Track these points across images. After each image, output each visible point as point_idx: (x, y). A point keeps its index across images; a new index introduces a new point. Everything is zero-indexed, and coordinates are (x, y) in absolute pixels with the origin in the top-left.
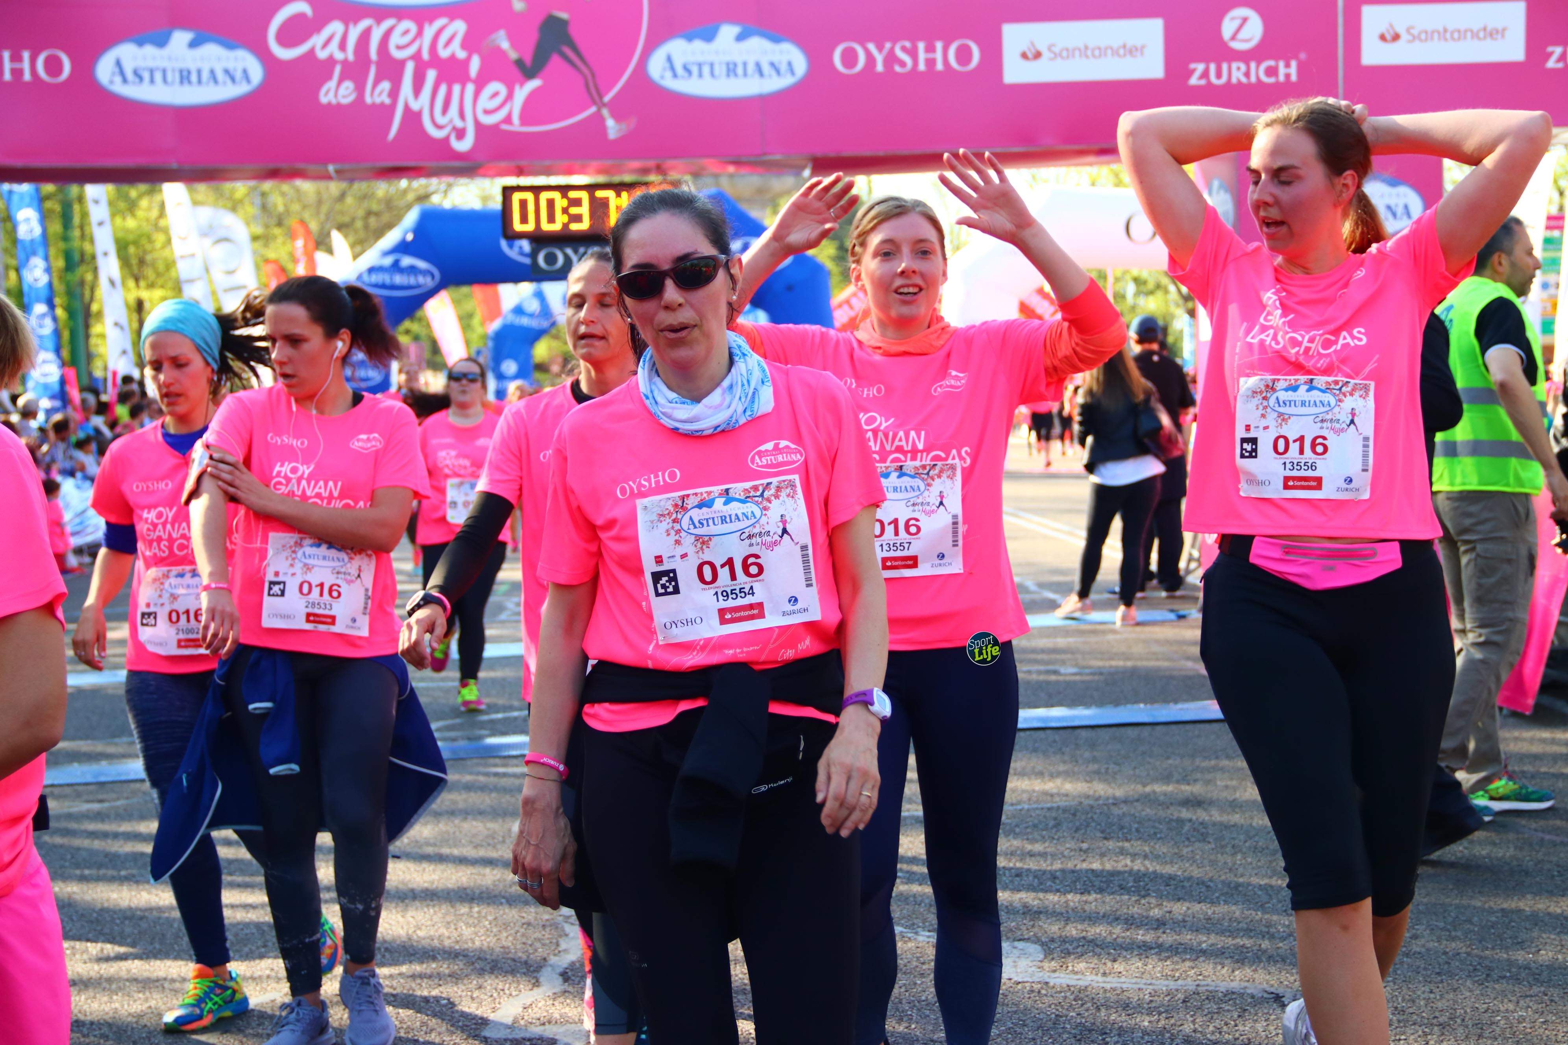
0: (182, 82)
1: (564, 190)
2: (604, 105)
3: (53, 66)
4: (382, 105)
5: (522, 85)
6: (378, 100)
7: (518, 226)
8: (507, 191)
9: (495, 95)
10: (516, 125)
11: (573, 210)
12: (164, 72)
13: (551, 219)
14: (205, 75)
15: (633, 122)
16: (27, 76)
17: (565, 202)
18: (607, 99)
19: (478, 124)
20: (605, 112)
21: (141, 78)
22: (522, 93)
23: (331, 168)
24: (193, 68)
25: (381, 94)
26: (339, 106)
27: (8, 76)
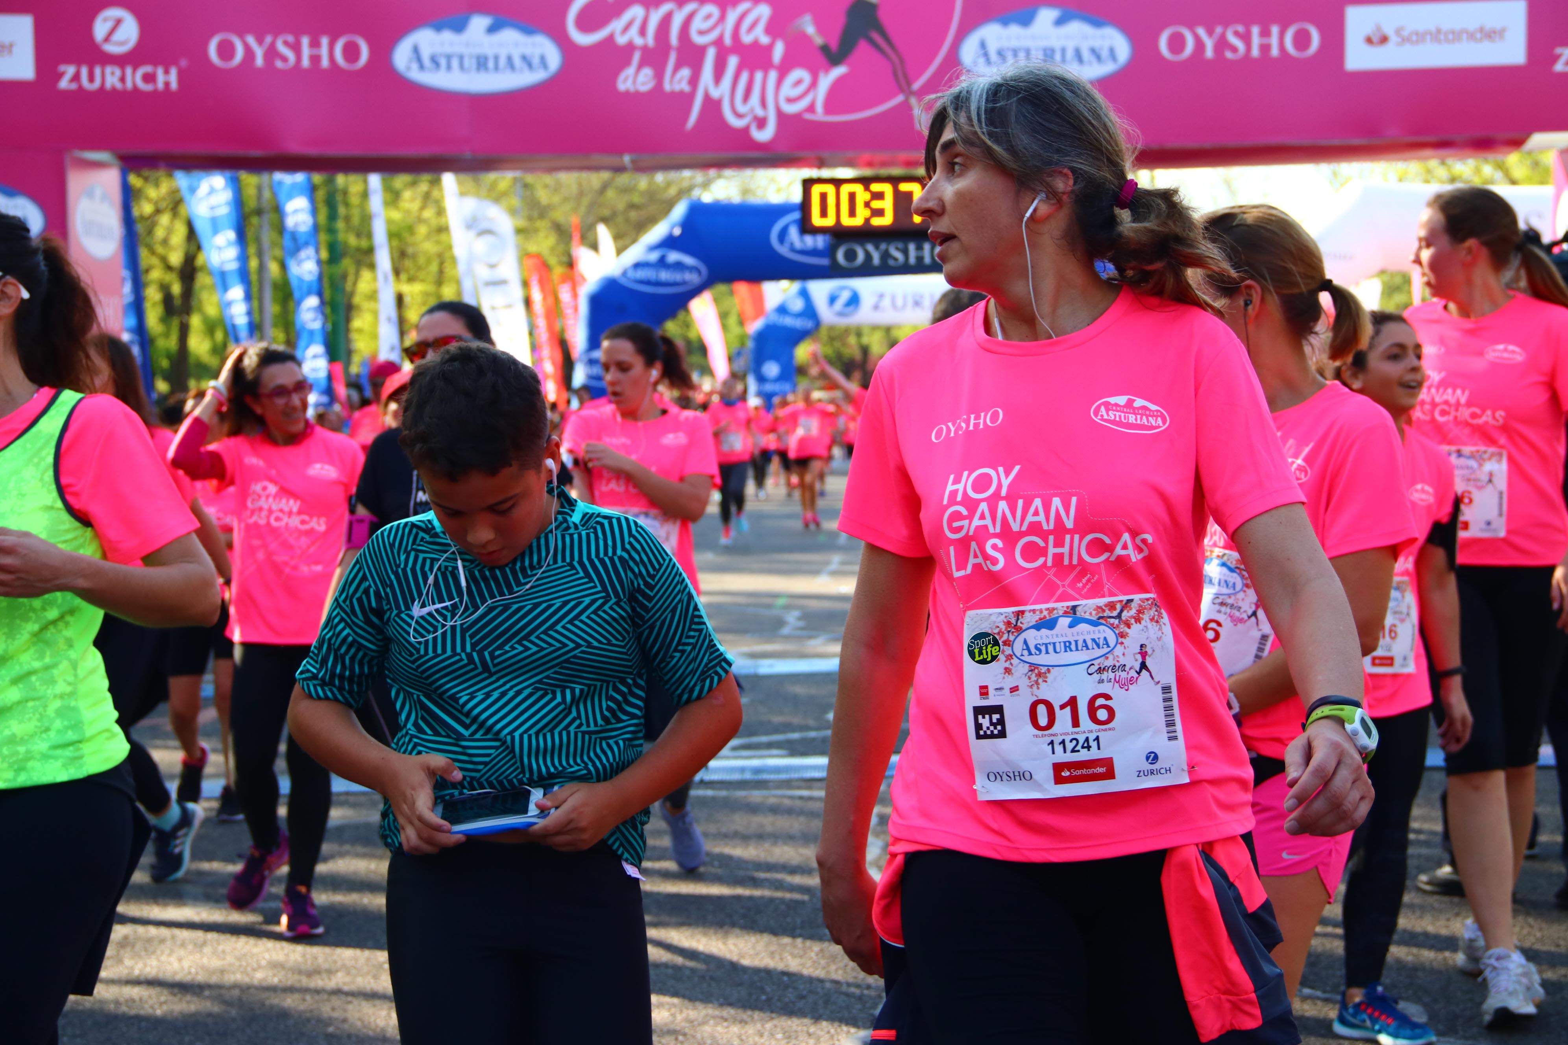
0: (478, 69)
1: (866, 182)
2: (912, 93)
3: (351, 52)
4: (681, 93)
5: (827, 71)
6: (677, 87)
7: (817, 221)
8: (808, 184)
9: (799, 82)
10: (820, 115)
11: (876, 204)
12: (461, 58)
13: (852, 213)
14: (502, 62)
16: (325, 63)
17: (867, 196)
18: (916, 86)
19: (780, 113)
20: (913, 100)
21: (438, 65)
22: (826, 81)
23: (627, 159)
24: (490, 54)
25: (680, 81)
26: (637, 95)
27: (306, 62)
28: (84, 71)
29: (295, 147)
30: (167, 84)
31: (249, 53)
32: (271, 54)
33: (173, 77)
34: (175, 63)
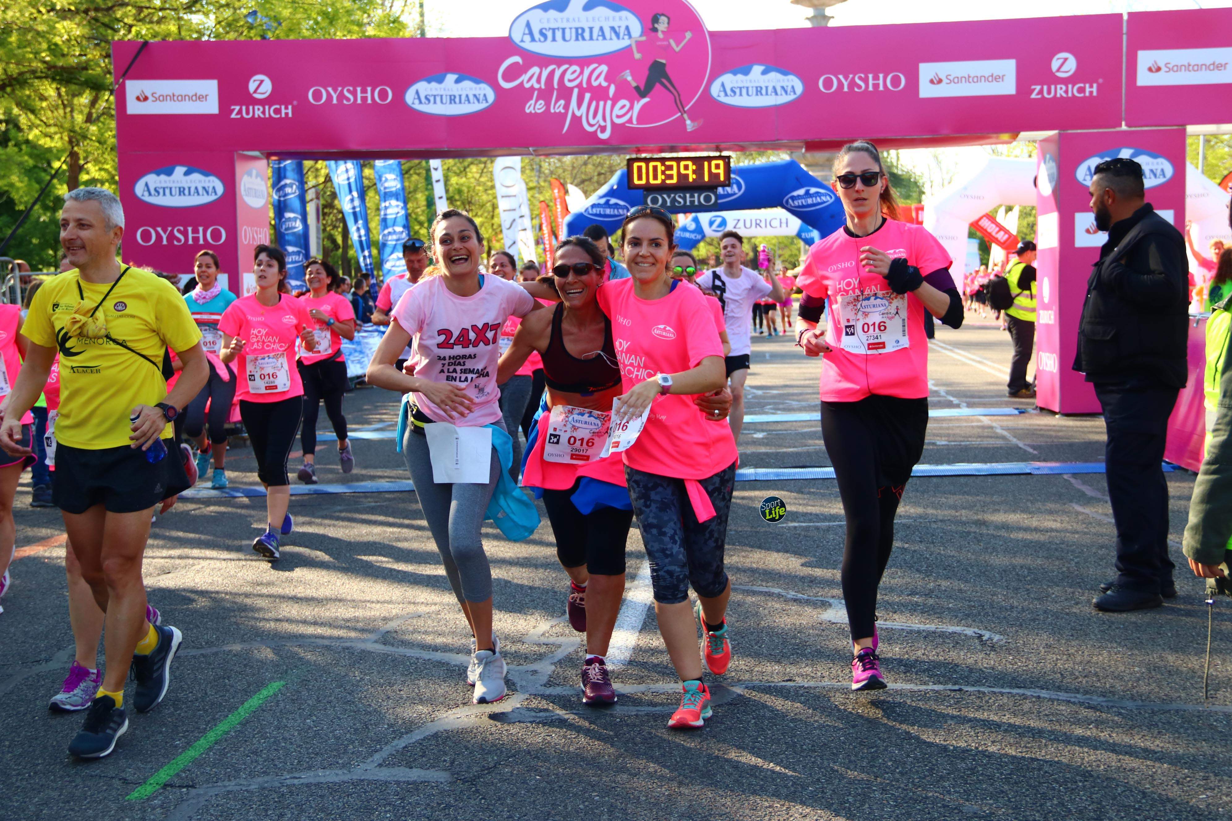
0: (451, 103)
1: (663, 160)
2: (685, 112)
4: (560, 114)
5: (638, 101)
6: (557, 111)
7: (636, 182)
8: (630, 162)
9: (624, 106)
10: (635, 124)
11: (668, 172)
12: (441, 97)
13: (655, 178)
14: (463, 98)
15: (701, 121)
16: (369, 101)
17: (663, 168)
18: (686, 109)
19: (613, 123)
20: (685, 116)
21: (429, 100)
22: (638, 106)
23: (531, 149)
24: (457, 94)
25: (559, 107)
26: (536, 113)
27: (359, 101)
28: (244, 108)
29: (354, 147)
30: (287, 114)
31: (329, 96)
32: (341, 96)
33: (290, 111)
34: (291, 103)
